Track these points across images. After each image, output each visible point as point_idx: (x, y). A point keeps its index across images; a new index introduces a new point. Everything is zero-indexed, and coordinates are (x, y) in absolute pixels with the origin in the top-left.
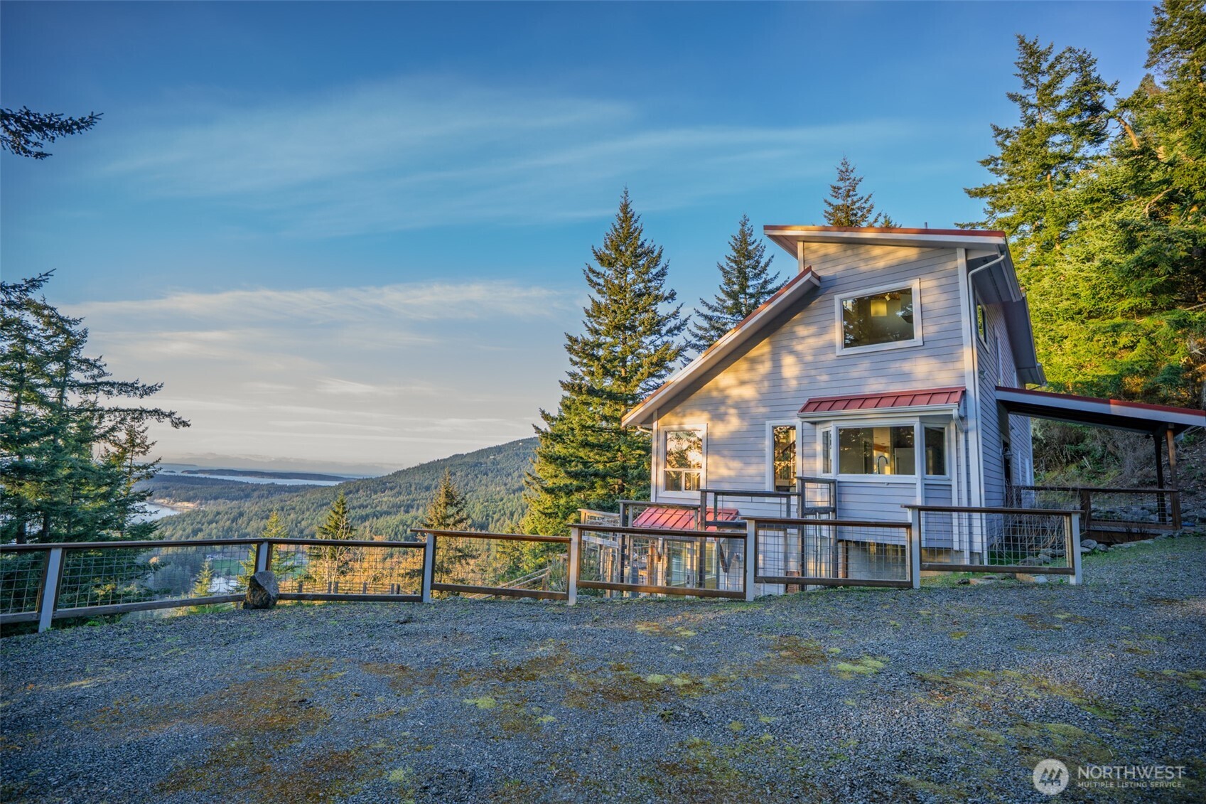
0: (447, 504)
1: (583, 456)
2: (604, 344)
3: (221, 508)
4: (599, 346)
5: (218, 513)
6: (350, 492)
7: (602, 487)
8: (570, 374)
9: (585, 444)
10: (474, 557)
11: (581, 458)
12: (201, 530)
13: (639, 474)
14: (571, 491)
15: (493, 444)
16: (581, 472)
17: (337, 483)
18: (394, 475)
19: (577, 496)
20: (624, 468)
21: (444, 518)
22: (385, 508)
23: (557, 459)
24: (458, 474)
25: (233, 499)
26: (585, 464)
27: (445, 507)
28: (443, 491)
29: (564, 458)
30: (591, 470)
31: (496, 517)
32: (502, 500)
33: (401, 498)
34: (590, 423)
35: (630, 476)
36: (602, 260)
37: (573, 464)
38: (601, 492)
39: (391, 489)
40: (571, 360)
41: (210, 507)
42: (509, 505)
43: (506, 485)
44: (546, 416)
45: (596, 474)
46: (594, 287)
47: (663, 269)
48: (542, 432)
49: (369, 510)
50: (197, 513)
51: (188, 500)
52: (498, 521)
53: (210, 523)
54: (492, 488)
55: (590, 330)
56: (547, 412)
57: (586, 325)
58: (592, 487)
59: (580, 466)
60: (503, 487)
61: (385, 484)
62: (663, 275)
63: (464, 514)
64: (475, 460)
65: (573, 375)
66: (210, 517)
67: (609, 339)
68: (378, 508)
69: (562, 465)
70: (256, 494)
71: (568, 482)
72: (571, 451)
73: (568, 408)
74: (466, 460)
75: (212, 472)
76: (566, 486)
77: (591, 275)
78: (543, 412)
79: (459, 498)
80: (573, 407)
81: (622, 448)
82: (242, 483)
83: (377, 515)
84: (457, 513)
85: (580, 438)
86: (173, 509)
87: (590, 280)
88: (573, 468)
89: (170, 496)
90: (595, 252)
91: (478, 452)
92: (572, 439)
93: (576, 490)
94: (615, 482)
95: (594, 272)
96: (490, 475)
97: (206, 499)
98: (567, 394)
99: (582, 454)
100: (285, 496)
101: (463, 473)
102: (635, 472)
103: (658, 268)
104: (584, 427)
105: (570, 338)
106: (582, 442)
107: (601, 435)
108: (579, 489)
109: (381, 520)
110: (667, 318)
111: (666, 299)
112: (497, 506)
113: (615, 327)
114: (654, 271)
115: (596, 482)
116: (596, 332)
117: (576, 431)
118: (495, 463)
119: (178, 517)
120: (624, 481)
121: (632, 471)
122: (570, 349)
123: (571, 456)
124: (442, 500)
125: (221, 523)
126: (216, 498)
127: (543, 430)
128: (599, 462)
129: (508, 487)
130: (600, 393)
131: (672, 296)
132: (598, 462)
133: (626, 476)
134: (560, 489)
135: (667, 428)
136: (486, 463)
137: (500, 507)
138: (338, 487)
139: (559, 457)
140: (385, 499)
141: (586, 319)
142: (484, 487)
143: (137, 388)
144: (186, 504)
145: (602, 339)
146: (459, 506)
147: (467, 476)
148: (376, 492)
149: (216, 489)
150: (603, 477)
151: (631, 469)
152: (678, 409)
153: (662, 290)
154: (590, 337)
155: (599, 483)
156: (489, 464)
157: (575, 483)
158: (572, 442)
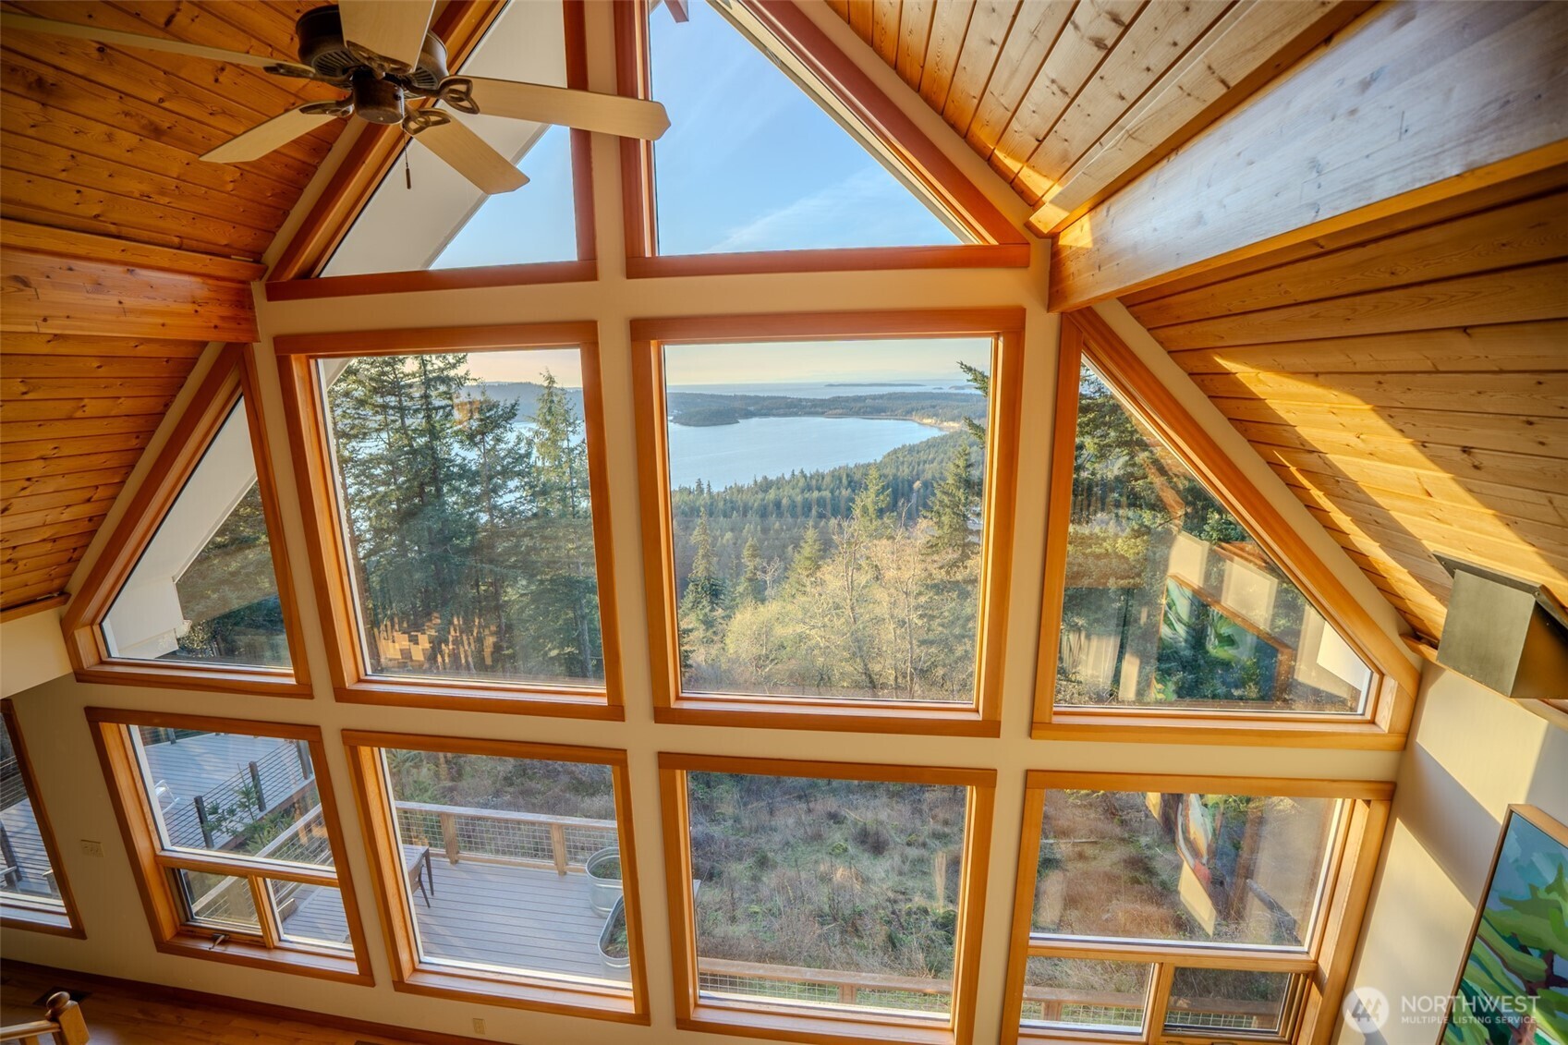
50: (960, 433)
51: (953, 420)
86: (941, 429)
89: (936, 415)
119: (943, 438)
144: (951, 424)
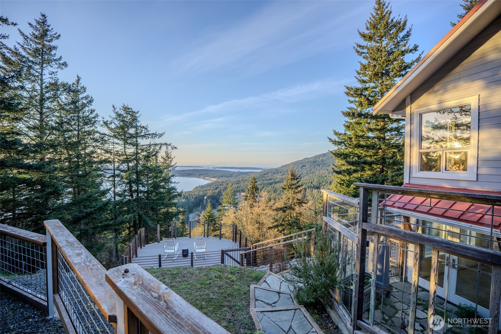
0: (292, 179)
1: (358, 153)
2: (369, 87)
3: (224, 180)
4: (366, 89)
5: (223, 182)
6: (266, 174)
7: (369, 170)
8: (349, 108)
9: (359, 146)
10: (305, 203)
11: (357, 154)
12: (218, 188)
13: (394, 162)
14: (350, 172)
15: (321, 153)
16: (356, 162)
17: (261, 171)
18: (281, 167)
19: (355, 175)
20: (383, 159)
21: (291, 185)
22: (278, 180)
23: (342, 155)
24: (307, 166)
25: (227, 177)
26: (359, 157)
27: (291, 181)
28: (290, 173)
29: (346, 155)
30: (362, 160)
31: (324, 184)
32: (326, 176)
33: (284, 176)
34: (361, 134)
35: (387, 163)
36: (365, 37)
37: (351, 157)
38: (369, 172)
39: (281, 172)
40: (349, 101)
41: (220, 180)
42: (329, 178)
43: (328, 170)
44: (336, 133)
45: (365, 163)
46: (361, 55)
47: (408, 32)
48: (333, 141)
49: (272, 181)
50: (217, 182)
51: (214, 177)
52: (324, 185)
53: (221, 185)
54: (321, 172)
55: (360, 80)
56: (337, 131)
57: (357, 78)
58: (363, 170)
59: (356, 158)
60: (326, 171)
61: (278, 171)
62: (408, 36)
63: (300, 184)
64: (314, 160)
65: (351, 109)
66: (221, 183)
67: (372, 85)
68: (276, 180)
69: (345, 158)
70: (234, 175)
71: (349, 167)
72: (351, 150)
73: (348, 127)
74: (310, 160)
75: (220, 168)
76: (348, 170)
77: (359, 49)
78: (335, 131)
79: (298, 176)
80: (351, 126)
81: (382, 147)
82: (229, 171)
83: (276, 183)
84: (297, 183)
85: (354, 143)
86: (210, 180)
87: (358, 52)
88: (350, 160)
89: (208, 176)
90: (360, 33)
91: (315, 156)
92: (350, 143)
93: (353, 172)
94: (378, 167)
95: (360, 46)
96: (321, 166)
97: (219, 177)
98: (347, 119)
99: (356, 152)
100: (244, 176)
101: (309, 166)
102: (391, 161)
103: (404, 32)
104: (357, 136)
105: (348, 88)
106: (356, 144)
107: (368, 140)
108: (355, 171)
109: (277, 185)
110: (411, 63)
111: (411, 51)
112: (324, 179)
113: (374, 74)
114: (401, 35)
115: (365, 167)
116: (364, 82)
117: (353, 139)
118: (322, 161)
119: (211, 183)
120: (383, 166)
121: (389, 160)
122: (347, 94)
123: (351, 153)
124: (290, 177)
125: (224, 185)
126: (222, 177)
127: (333, 140)
128: (368, 155)
129: (329, 171)
130: (366, 115)
131: (415, 48)
132: (366, 156)
133: (385, 163)
134: (344, 171)
135: (421, 110)
136: (318, 161)
137: (325, 180)
138: (261, 172)
139: (343, 154)
140: (278, 177)
141: (357, 76)
142: (318, 171)
143: (157, 135)
145: (367, 85)
146: (298, 180)
147: (311, 166)
148: (275, 174)
149: (222, 174)
150: (370, 164)
151: (388, 159)
152: (437, 87)
153: (407, 45)
154: (360, 86)
155: (367, 167)
156: (320, 161)
157: (352, 168)
158: (350, 145)
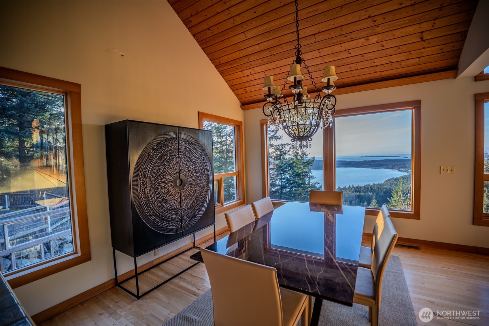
86: (408, 172)
